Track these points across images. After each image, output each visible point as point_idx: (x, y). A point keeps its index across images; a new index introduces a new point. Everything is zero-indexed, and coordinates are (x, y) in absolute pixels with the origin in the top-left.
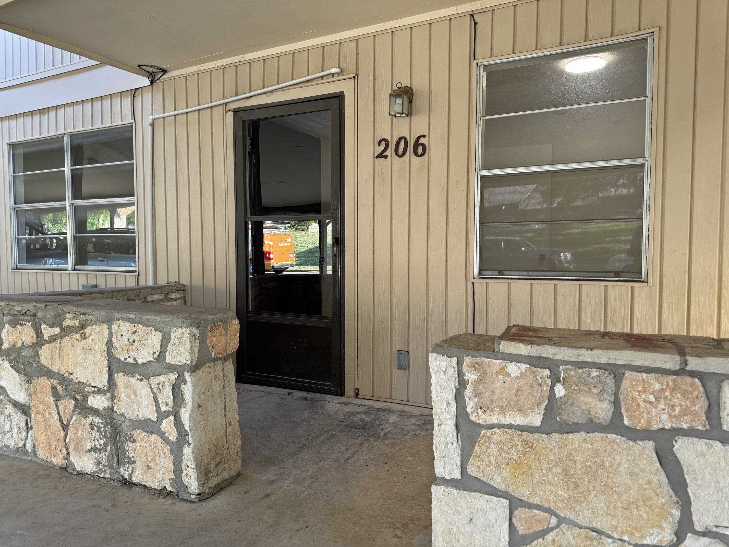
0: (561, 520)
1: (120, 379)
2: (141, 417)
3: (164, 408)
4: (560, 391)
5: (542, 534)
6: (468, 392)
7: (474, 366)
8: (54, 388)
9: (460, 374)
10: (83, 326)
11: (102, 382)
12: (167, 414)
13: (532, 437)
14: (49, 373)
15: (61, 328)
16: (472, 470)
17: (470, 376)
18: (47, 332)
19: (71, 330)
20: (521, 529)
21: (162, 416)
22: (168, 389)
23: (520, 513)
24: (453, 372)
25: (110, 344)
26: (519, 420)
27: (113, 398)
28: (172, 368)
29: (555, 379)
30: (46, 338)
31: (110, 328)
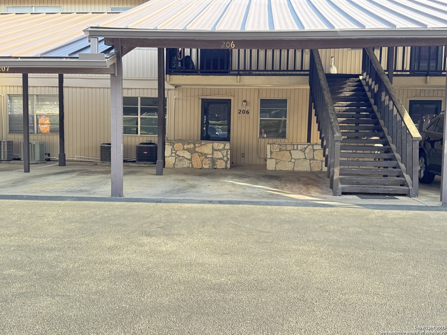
0: (281, 160)
1: (215, 152)
2: (219, 158)
3: (224, 156)
4: (281, 147)
6: (271, 148)
7: (272, 145)
8: (199, 155)
10: (206, 144)
11: (211, 153)
12: (225, 156)
13: (278, 152)
14: (198, 152)
15: (201, 144)
16: (271, 157)
18: (197, 145)
19: (203, 145)
20: (277, 162)
21: (224, 157)
22: (225, 153)
23: (277, 160)
25: (213, 146)
27: (213, 155)
28: (226, 149)
30: (197, 146)
31: (213, 144)
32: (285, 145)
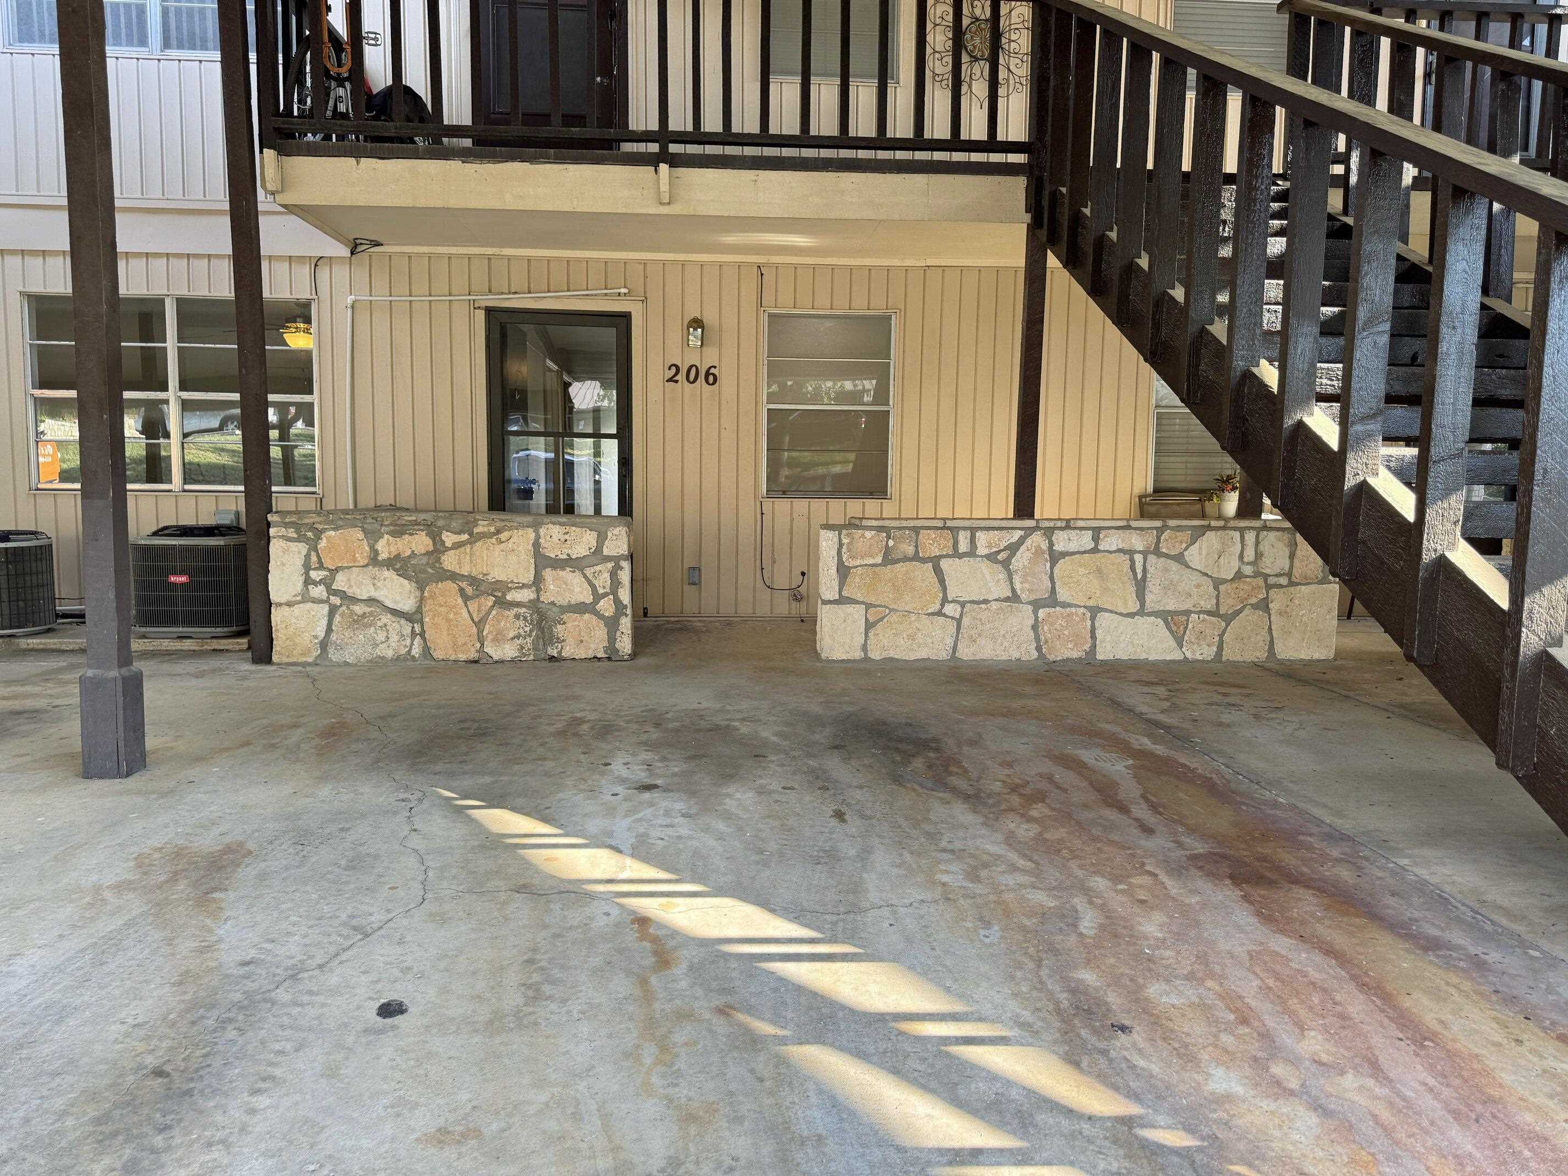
0: (891, 610)
1: (548, 574)
2: (573, 602)
3: (601, 591)
4: (891, 543)
5: (882, 619)
6: (844, 550)
7: (847, 535)
8: (462, 590)
9: (840, 540)
10: (498, 532)
11: (529, 577)
12: (605, 595)
13: (877, 569)
14: (454, 577)
15: (471, 534)
16: (845, 593)
17: (845, 541)
18: (449, 539)
19: (483, 536)
20: (871, 619)
21: (598, 597)
22: (606, 576)
23: (872, 610)
24: (836, 540)
25: (536, 545)
26: (871, 561)
27: (538, 591)
28: (608, 559)
29: (889, 537)
30: (448, 544)
31: (537, 532)
32: (914, 535)
